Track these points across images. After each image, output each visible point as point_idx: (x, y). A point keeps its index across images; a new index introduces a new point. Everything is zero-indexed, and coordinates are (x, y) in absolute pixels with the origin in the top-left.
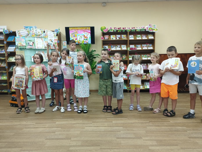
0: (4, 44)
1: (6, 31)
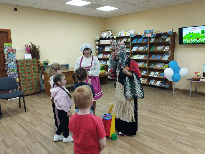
0: (130, 45)
1: (132, 35)
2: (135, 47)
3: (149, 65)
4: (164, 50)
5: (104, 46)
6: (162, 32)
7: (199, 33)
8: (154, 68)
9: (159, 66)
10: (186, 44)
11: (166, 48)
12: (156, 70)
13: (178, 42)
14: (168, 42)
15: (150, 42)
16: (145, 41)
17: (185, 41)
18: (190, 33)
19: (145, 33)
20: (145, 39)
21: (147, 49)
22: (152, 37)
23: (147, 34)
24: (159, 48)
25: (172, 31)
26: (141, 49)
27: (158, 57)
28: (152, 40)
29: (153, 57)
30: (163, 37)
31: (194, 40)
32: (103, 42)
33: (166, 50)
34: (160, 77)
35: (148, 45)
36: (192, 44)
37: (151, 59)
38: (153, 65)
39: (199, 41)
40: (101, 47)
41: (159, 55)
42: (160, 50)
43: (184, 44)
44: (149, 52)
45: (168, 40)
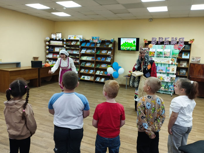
0: (79, 48)
1: (81, 39)
2: (83, 50)
3: (95, 65)
4: (108, 54)
5: (54, 47)
6: (106, 39)
7: (132, 43)
8: (100, 67)
9: (103, 66)
10: (123, 50)
11: (109, 52)
12: (101, 70)
13: (118, 48)
14: (110, 48)
15: (97, 46)
16: (92, 46)
17: (123, 48)
18: (126, 42)
19: (92, 39)
20: (92, 44)
21: (94, 52)
22: (98, 42)
23: (94, 40)
24: (104, 52)
25: (114, 39)
26: (89, 51)
27: (103, 59)
28: (98, 45)
29: (99, 59)
30: (107, 44)
31: (128, 48)
32: (53, 43)
33: (109, 54)
34: (104, 75)
35: (95, 49)
36: (127, 50)
37: (97, 60)
38: (99, 65)
39: (132, 49)
40: (51, 47)
41: (104, 58)
42: (104, 54)
43: (122, 50)
44: (96, 54)
45: (110, 46)
